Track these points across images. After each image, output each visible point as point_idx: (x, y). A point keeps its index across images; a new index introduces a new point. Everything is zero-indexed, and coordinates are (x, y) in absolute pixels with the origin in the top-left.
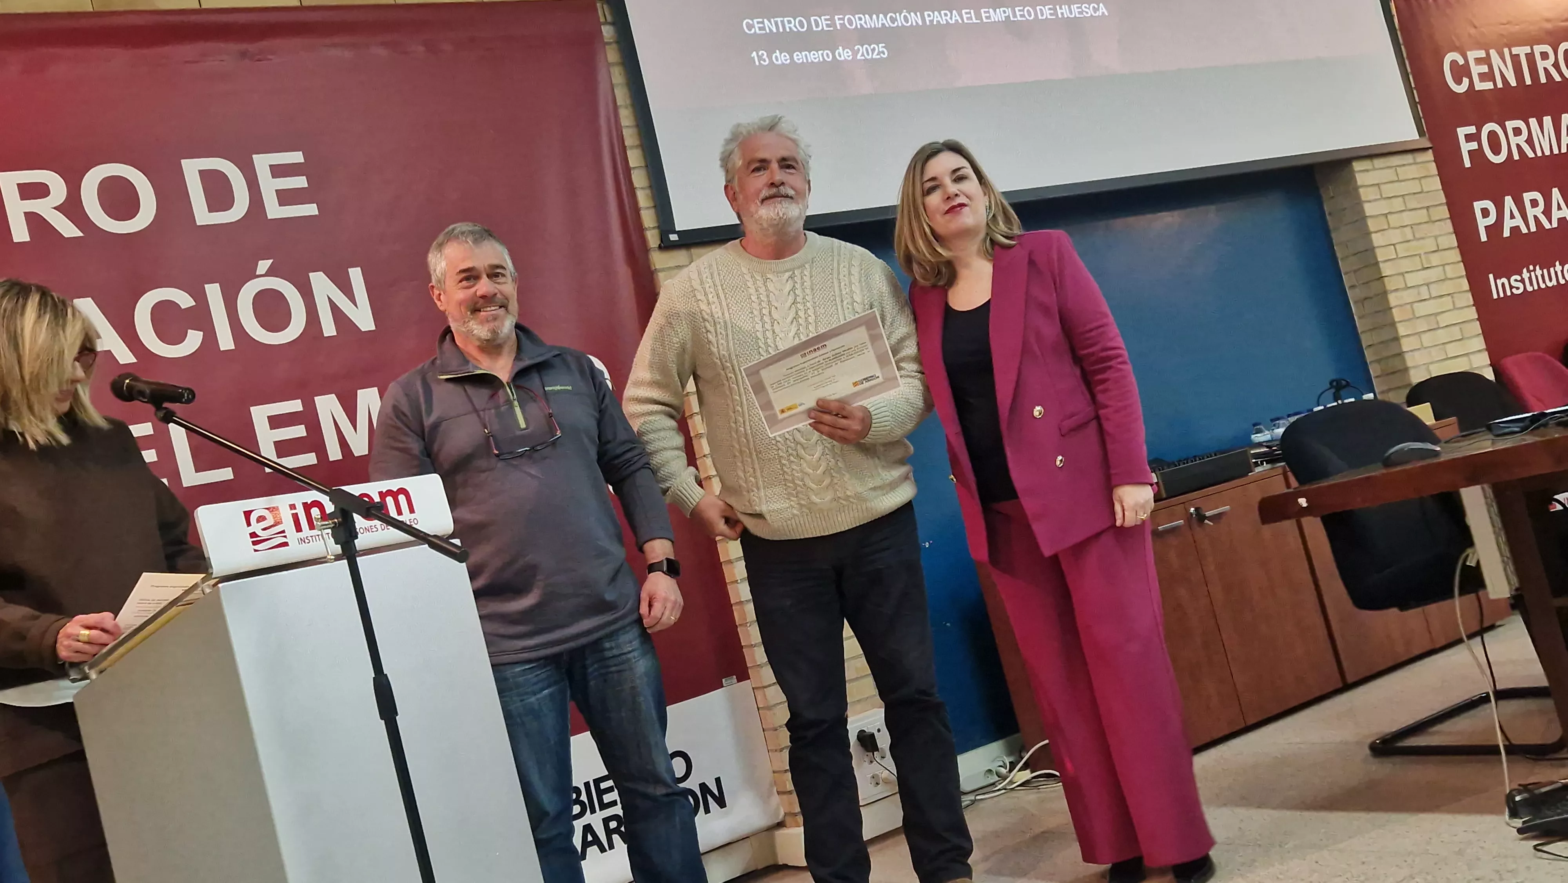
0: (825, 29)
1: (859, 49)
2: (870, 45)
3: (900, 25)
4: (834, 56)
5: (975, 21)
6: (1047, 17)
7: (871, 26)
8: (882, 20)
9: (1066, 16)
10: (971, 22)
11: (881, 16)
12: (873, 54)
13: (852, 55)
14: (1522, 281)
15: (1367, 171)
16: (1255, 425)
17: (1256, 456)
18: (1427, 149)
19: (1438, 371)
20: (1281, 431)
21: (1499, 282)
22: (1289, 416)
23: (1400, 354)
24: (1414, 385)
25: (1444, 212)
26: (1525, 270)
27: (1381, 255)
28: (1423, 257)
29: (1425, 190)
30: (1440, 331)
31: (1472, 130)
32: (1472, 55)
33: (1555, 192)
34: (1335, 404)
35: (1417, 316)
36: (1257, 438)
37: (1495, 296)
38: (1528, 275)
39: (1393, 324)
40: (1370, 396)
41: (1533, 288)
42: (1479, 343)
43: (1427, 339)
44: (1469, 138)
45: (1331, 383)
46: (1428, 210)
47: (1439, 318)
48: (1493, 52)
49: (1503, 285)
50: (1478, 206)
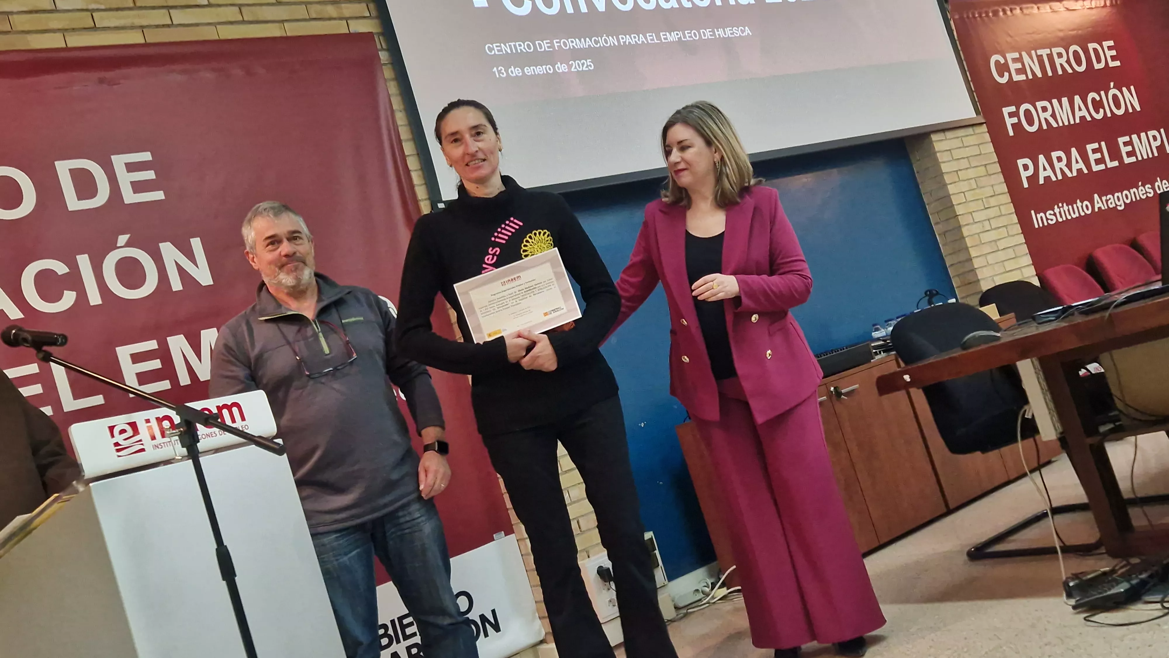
0: (547, 49)
1: (572, 63)
2: (580, 61)
3: (602, 45)
4: (554, 69)
5: (656, 41)
6: (708, 37)
7: (580, 46)
8: (588, 42)
9: (722, 36)
10: (653, 42)
11: (587, 39)
12: (583, 67)
13: (568, 68)
14: (1055, 214)
15: (942, 140)
16: (874, 325)
17: (875, 347)
18: (982, 124)
19: (1000, 281)
20: (891, 328)
21: (1039, 216)
22: (897, 318)
23: (973, 270)
24: (984, 292)
25: (997, 168)
26: (1056, 207)
27: (955, 200)
28: (984, 200)
29: (983, 153)
30: (999, 252)
31: (1013, 109)
32: (1010, 56)
33: (1074, 151)
34: (929, 307)
35: (983, 242)
36: (876, 335)
37: (1037, 226)
38: (1058, 210)
39: (967, 249)
40: (953, 300)
41: (1063, 219)
42: (1027, 260)
43: (991, 259)
44: (1011, 115)
45: (926, 293)
46: (985, 167)
47: (998, 243)
48: (1024, 54)
49: (1041, 217)
50: (1020, 162)
